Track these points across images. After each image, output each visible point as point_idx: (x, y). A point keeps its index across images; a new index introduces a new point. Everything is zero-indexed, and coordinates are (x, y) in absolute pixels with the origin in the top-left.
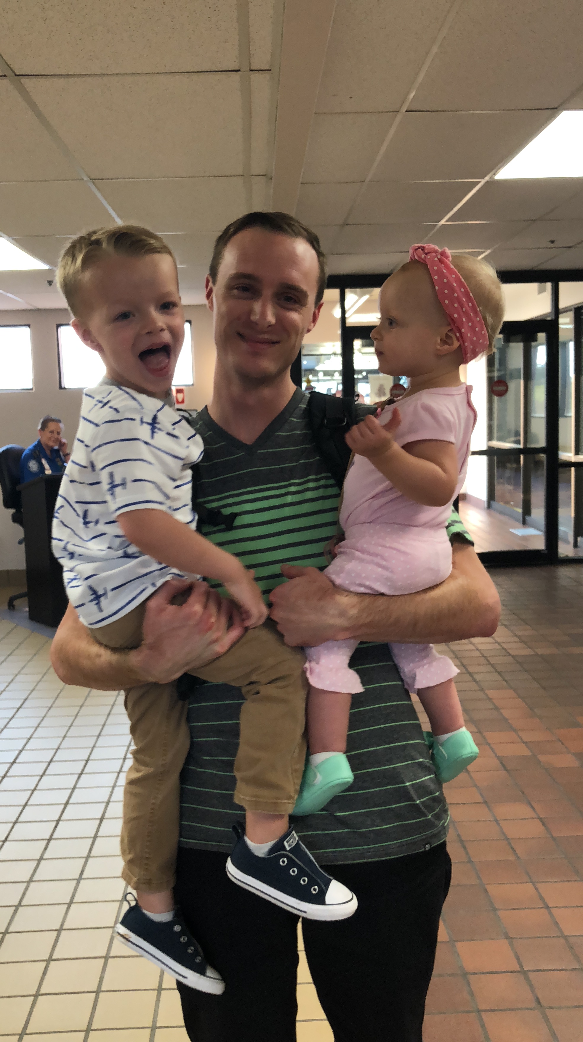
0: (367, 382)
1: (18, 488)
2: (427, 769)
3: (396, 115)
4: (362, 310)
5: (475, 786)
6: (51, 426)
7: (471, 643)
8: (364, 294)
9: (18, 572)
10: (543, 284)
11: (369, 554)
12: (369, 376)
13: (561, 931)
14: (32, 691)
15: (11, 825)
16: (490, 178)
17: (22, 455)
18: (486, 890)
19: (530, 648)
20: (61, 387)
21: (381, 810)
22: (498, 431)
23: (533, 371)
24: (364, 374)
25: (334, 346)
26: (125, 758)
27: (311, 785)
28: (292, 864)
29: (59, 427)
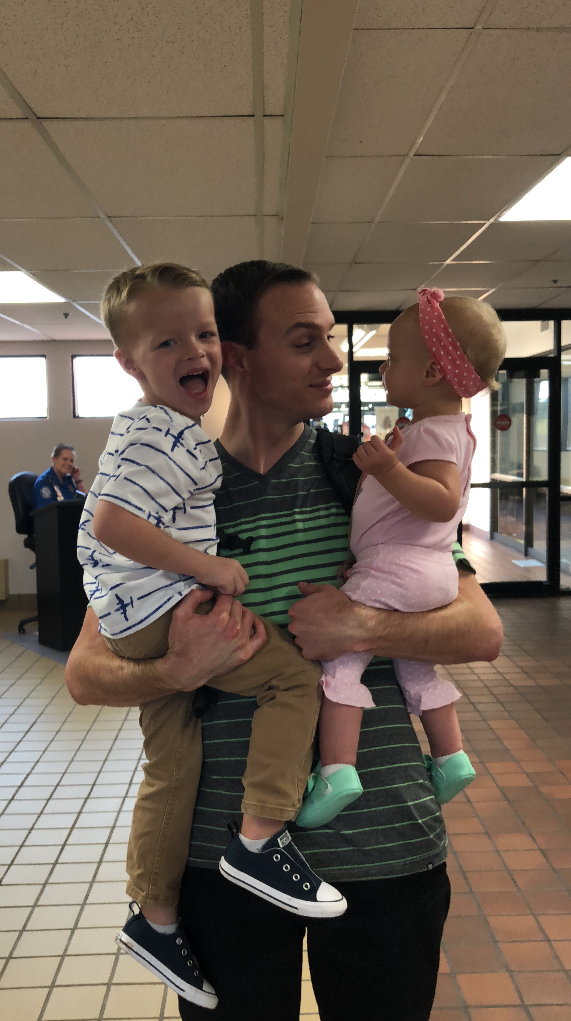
0: (373, 414)
1: (31, 514)
2: (429, 791)
3: (404, 160)
4: (368, 345)
5: (478, 816)
6: (65, 454)
7: (469, 668)
8: (372, 330)
9: (29, 596)
10: (546, 322)
11: (383, 572)
12: (375, 408)
13: (560, 963)
14: (40, 715)
15: (17, 848)
16: (495, 220)
17: (35, 482)
18: (487, 922)
19: (532, 679)
20: (74, 416)
21: (385, 829)
22: (501, 464)
23: (535, 406)
24: (370, 406)
25: (341, 378)
26: (130, 784)
27: (322, 795)
28: (285, 860)
29: (72, 454)
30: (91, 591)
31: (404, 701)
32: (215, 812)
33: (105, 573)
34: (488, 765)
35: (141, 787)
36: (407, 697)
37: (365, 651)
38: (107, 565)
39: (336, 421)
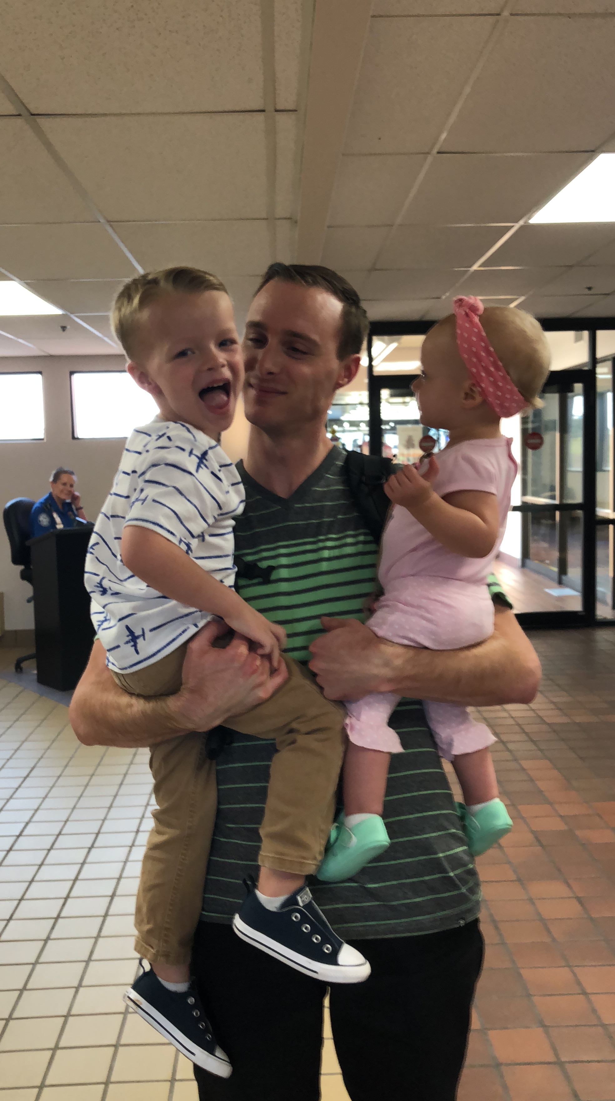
0: (394, 433)
1: (28, 543)
2: (461, 841)
3: (427, 157)
4: (391, 358)
5: (509, 863)
6: (64, 478)
7: (505, 710)
8: (393, 341)
9: (26, 632)
10: (580, 332)
11: (412, 606)
12: (398, 426)
13: (599, 1018)
14: (40, 759)
15: (16, 902)
16: (525, 223)
17: (32, 508)
18: (520, 975)
19: (566, 715)
20: (74, 438)
21: (414, 883)
22: (532, 486)
23: (569, 422)
24: (392, 424)
25: (360, 395)
26: (138, 832)
27: (344, 848)
28: (305, 919)
29: (72, 479)
30: (99, 621)
31: (435, 745)
32: (230, 863)
33: (115, 602)
34: (520, 807)
35: (151, 835)
36: (438, 740)
37: (392, 692)
38: (117, 593)
39: (355, 441)
